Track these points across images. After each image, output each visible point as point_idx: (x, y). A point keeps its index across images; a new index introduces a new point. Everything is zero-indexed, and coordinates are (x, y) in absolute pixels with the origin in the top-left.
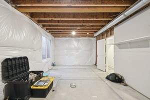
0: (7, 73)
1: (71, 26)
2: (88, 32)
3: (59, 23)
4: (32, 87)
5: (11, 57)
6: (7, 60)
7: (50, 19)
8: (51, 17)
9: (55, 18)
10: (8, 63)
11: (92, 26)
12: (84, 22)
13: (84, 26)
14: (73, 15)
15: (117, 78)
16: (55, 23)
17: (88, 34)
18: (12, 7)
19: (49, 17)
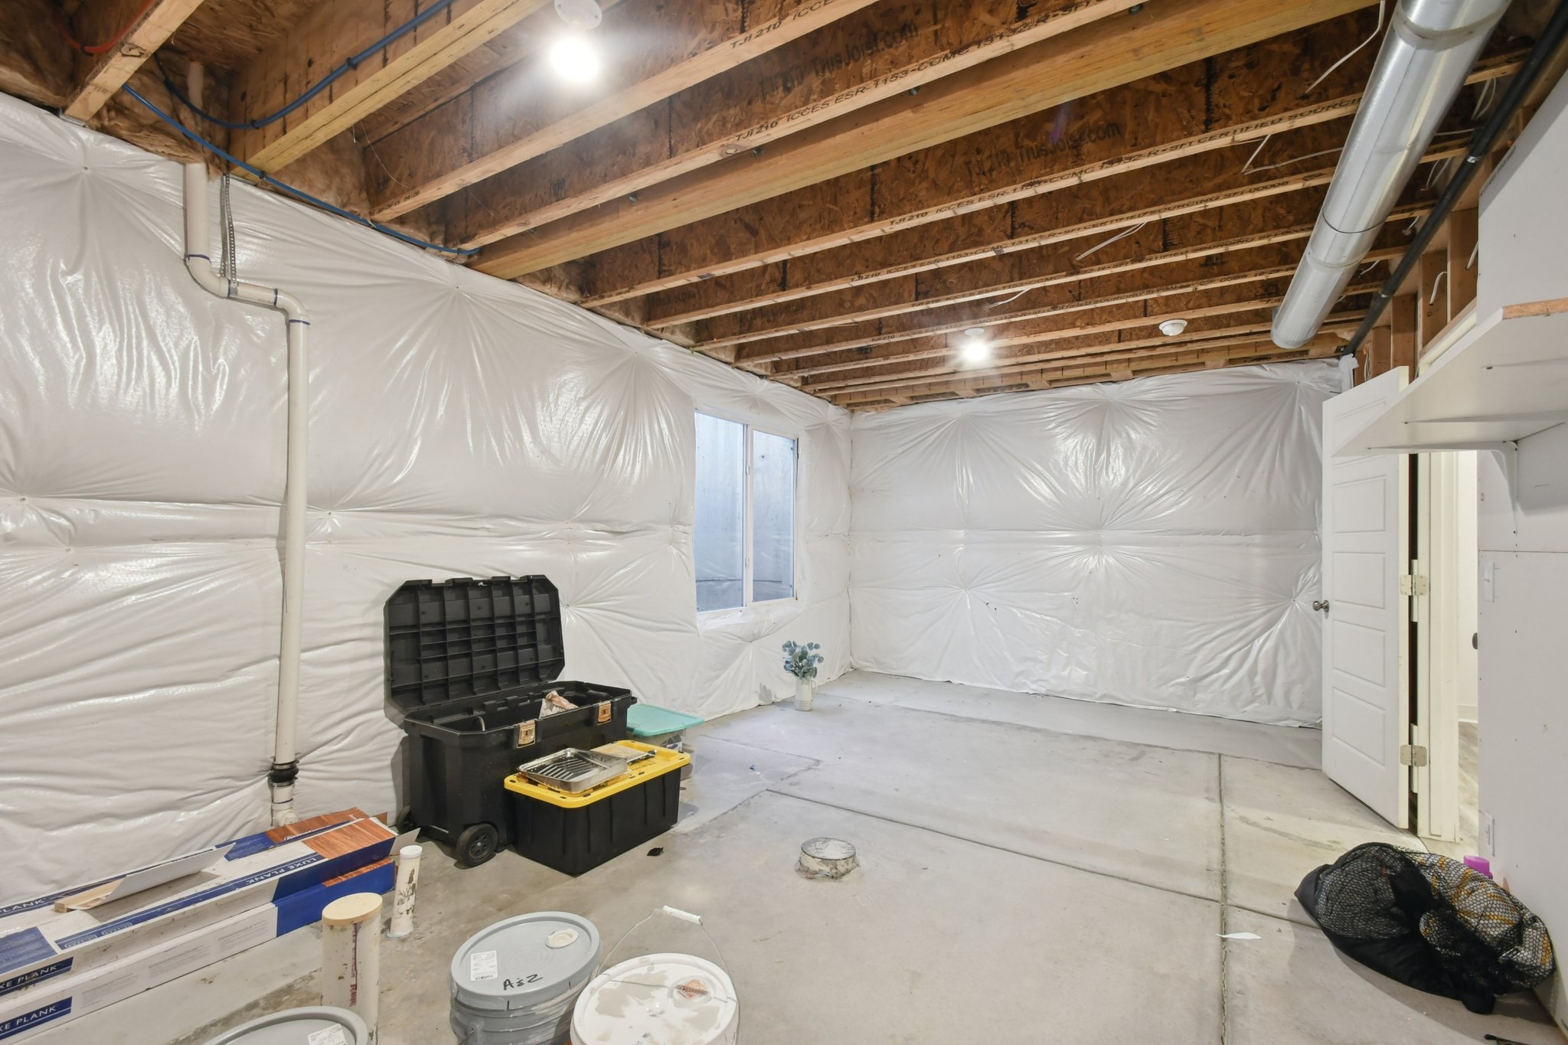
0: (412, 668)
1: (923, 286)
2: (1170, 307)
3: (784, 286)
4: (514, 784)
5: (439, 577)
6: (411, 591)
7: (693, 277)
8: (703, 262)
9: (726, 256)
10: (417, 613)
11: (1166, 235)
12: (1014, 220)
13: (1062, 258)
14: (858, 197)
15: (1426, 926)
16: (760, 293)
17: (1171, 328)
18: (450, 261)
19: (685, 263)
